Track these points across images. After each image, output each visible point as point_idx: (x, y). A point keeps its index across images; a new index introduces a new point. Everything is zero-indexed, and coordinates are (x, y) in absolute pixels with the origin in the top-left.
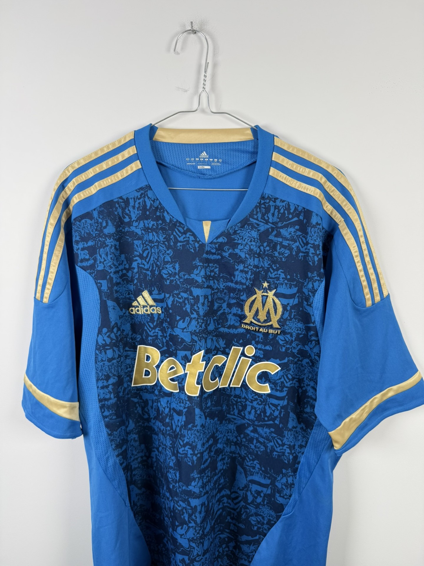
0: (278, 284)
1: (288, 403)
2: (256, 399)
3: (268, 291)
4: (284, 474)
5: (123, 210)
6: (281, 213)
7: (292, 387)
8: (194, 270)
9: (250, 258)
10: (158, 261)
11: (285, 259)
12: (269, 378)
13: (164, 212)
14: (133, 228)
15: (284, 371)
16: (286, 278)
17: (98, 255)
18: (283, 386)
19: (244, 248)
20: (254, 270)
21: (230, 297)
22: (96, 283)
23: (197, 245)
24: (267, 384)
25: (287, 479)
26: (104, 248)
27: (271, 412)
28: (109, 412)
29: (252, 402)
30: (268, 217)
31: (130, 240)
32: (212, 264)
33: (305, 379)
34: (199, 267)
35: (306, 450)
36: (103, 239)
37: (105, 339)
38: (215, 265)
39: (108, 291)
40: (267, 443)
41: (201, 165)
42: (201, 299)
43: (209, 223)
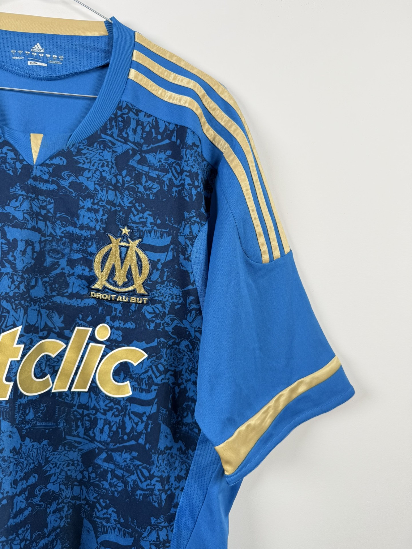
0: (144, 232)
1: (158, 409)
2: (111, 408)
3: (130, 240)
4: (154, 525)
6: (146, 132)
7: (164, 384)
8: (11, 200)
9: (102, 190)
11: (153, 196)
12: (130, 372)
15: (152, 359)
16: (155, 224)
18: (150, 382)
19: (93, 176)
20: (107, 208)
21: (71, 250)
23: (19, 165)
24: (128, 382)
27: (133, 427)
29: (105, 414)
30: (127, 133)
32: (43, 197)
33: (184, 372)
34: (21, 197)
35: (187, 483)
38: (49, 199)
40: (128, 477)
41: (32, 60)
42: (21, 246)
43: (40, 136)
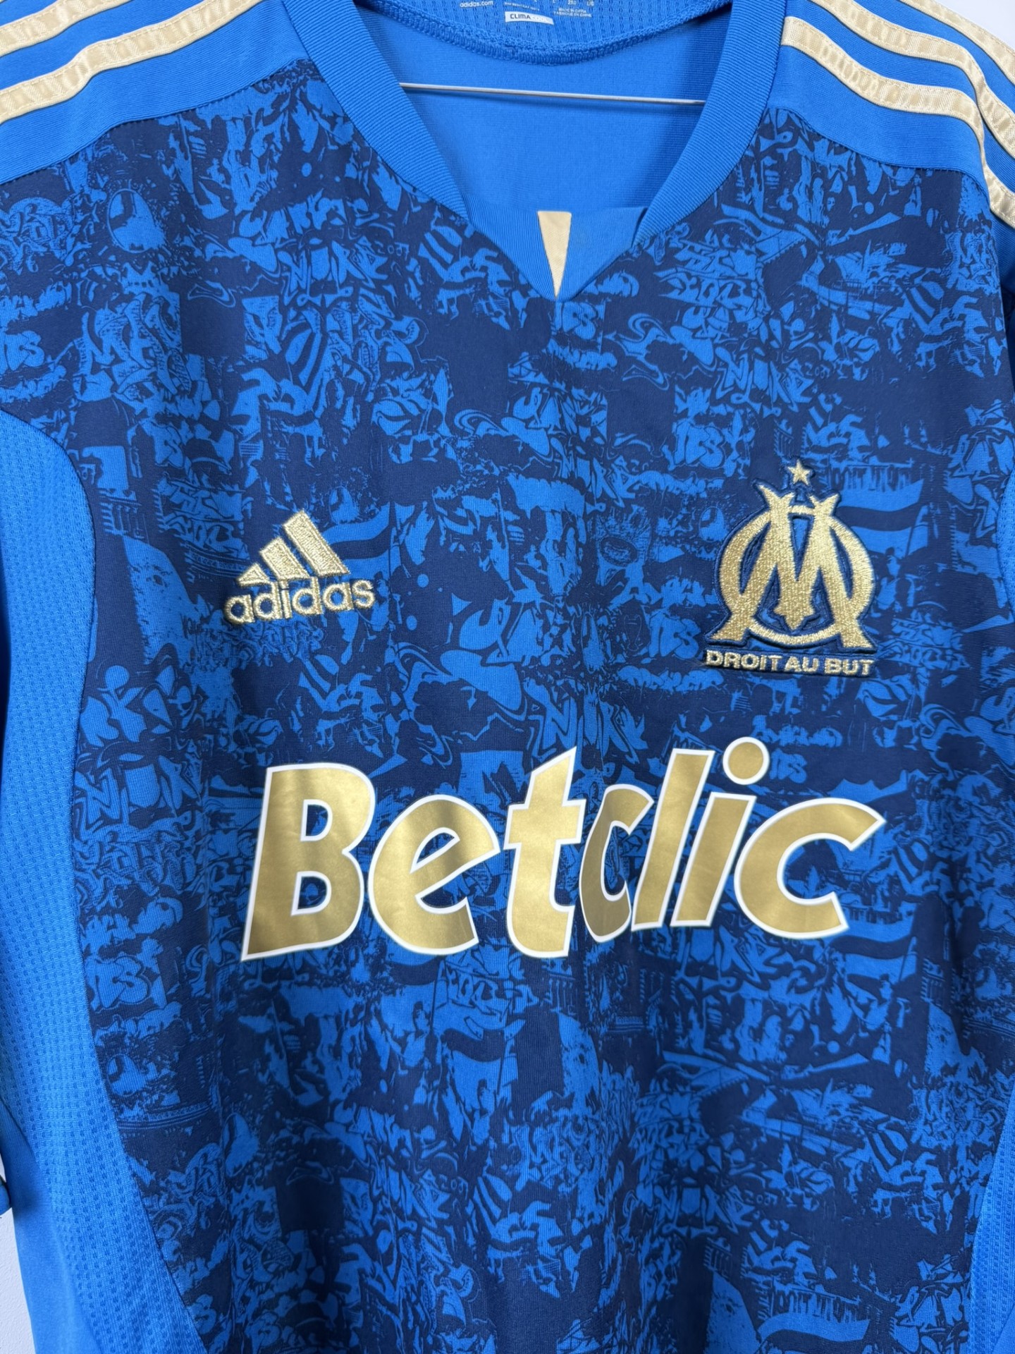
0: (843, 475)
1: (920, 967)
3: (812, 498)
4: (927, 1283)
5: (200, 166)
6: (833, 195)
7: (930, 896)
8: (514, 401)
9: (737, 362)
10: (354, 366)
11: (863, 372)
12: (836, 867)
13: (373, 169)
14: (239, 247)
15: (896, 830)
16: (873, 449)
17: (86, 337)
18: (897, 896)
19: (707, 324)
20: (753, 411)
21: (654, 535)
22: (75, 463)
23: (520, 302)
24: (832, 897)
25: (940, 1307)
26: (112, 309)
27: (854, 1017)
28: (146, 1071)
30: (791, 199)
31: (226, 298)
32: (583, 392)
33: (971, 863)
34: (536, 391)
35: (997, 1166)
36: (110, 271)
37: (115, 716)
38: (595, 394)
39: (132, 497)
40: (845, 1155)
41: (515, 9)
42: (553, 527)
43: (565, 218)
